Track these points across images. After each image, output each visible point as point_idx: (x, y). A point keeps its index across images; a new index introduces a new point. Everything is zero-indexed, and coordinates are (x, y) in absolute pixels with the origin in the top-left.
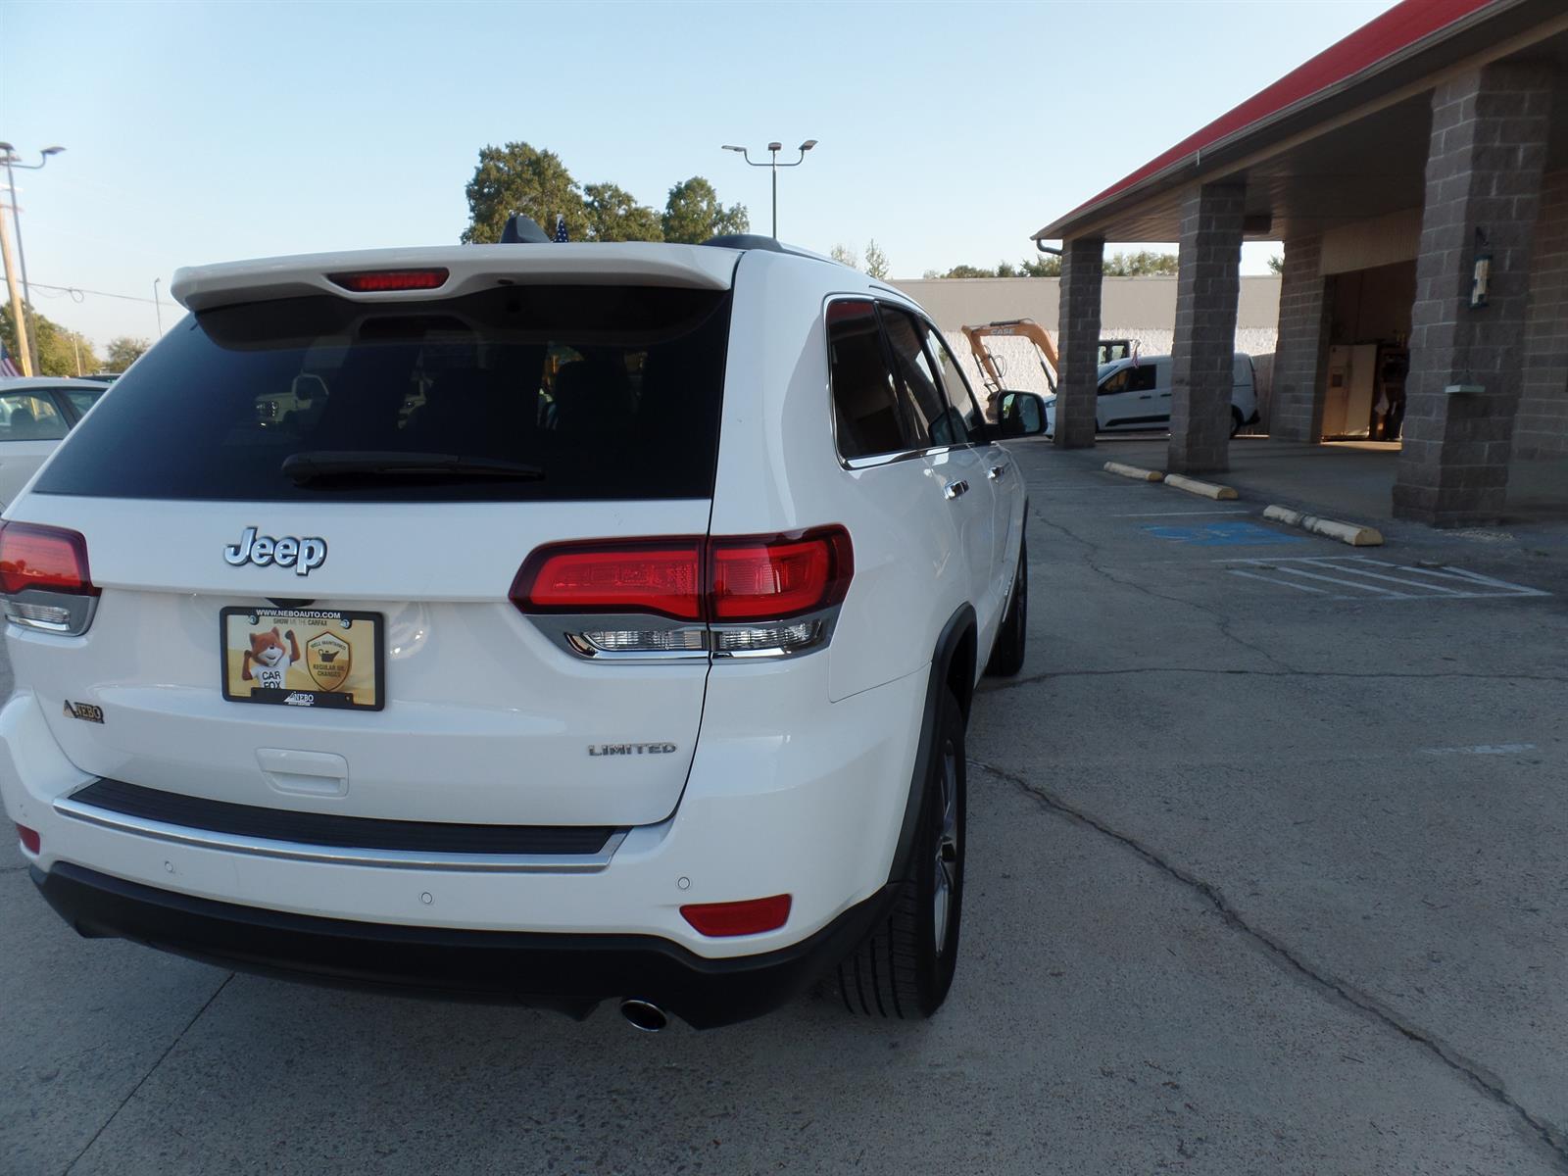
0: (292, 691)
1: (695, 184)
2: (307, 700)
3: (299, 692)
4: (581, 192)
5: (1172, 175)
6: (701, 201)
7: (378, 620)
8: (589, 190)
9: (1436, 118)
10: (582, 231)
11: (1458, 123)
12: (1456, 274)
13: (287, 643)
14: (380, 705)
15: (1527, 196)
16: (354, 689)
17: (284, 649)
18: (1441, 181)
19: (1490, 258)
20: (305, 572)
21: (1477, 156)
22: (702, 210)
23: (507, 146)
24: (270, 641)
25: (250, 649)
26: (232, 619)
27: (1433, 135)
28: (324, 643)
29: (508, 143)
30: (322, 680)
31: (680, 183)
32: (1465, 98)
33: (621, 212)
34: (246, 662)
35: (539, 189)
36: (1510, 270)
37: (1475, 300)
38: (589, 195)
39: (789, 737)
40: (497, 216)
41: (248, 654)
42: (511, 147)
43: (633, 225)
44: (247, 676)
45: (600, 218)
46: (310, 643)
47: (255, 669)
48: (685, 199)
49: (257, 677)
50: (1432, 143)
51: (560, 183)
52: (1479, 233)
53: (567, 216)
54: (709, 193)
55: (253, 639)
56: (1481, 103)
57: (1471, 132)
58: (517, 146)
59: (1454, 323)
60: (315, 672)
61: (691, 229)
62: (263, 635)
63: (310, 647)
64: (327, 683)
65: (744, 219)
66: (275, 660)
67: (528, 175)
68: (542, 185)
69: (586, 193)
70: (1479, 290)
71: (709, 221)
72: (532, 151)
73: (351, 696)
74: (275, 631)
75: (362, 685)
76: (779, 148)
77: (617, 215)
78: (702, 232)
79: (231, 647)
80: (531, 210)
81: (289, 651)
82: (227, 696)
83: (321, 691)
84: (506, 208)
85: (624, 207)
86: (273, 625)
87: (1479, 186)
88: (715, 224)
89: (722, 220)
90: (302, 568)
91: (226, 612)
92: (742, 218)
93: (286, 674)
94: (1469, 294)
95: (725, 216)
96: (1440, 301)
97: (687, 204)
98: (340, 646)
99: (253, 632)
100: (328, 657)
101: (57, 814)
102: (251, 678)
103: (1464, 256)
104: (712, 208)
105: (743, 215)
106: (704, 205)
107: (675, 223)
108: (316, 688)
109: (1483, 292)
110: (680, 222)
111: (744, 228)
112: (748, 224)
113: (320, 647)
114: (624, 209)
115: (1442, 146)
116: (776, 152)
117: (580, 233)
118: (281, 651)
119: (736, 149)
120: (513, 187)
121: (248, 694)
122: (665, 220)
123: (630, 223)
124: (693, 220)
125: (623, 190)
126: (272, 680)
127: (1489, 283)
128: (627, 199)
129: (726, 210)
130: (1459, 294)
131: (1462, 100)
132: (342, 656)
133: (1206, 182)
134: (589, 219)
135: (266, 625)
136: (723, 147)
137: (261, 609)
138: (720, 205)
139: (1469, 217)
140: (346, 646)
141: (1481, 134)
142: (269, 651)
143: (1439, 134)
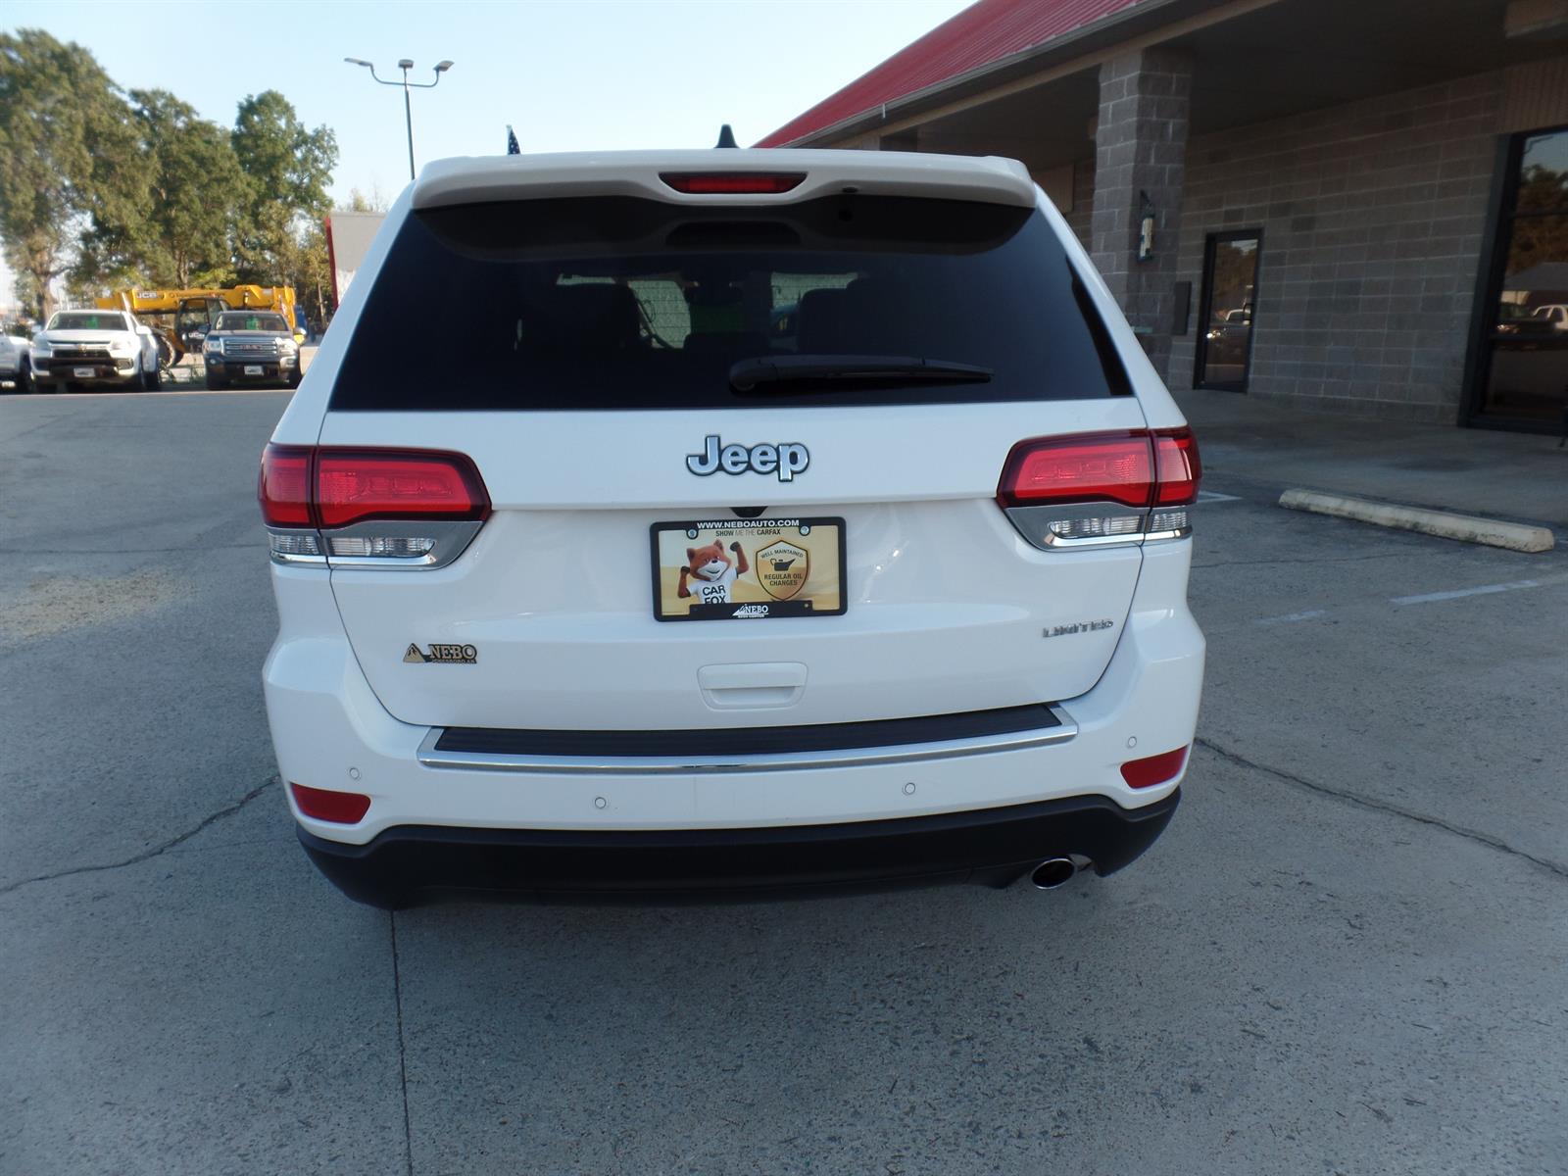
0: (743, 604)
1: (269, 98)
2: (762, 611)
3: (750, 604)
4: (125, 98)
5: (853, 126)
6: (279, 119)
7: (840, 523)
8: (136, 95)
9: (1103, 94)
10: (133, 143)
11: (1122, 97)
12: (1126, 230)
13: (733, 556)
14: (842, 610)
15: (1175, 166)
16: (811, 596)
17: (729, 562)
18: (1110, 148)
19: (1152, 216)
20: (790, 478)
21: (1140, 128)
22: (280, 129)
23: (19, 32)
24: (714, 553)
25: (688, 565)
26: (665, 536)
27: (1101, 106)
28: (776, 552)
29: (19, 28)
30: (774, 589)
31: (251, 96)
32: (1128, 76)
33: (180, 124)
34: (683, 578)
35: (70, 89)
36: (1165, 228)
37: (1143, 254)
38: (136, 101)
39: (1172, 611)
40: (15, 118)
41: (685, 570)
42: (25, 34)
43: (197, 140)
44: (683, 593)
45: (152, 129)
46: (760, 554)
47: (693, 585)
48: (258, 114)
49: (696, 593)
50: (1101, 114)
51: (97, 83)
52: (1143, 194)
53: (112, 125)
54: (287, 110)
55: (691, 554)
56: (1143, 81)
57: (1135, 106)
58: (34, 34)
59: (1126, 273)
60: (766, 583)
61: (269, 150)
62: (704, 548)
63: (759, 558)
64: (781, 592)
65: (332, 143)
66: (719, 574)
67: (53, 70)
68: (73, 84)
69: (132, 99)
70: (1145, 245)
71: (289, 142)
72: (54, 42)
73: (810, 602)
74: (719, 545)
75: (822, 589)
76: (411, 66)
77: (175, 128)
78: (283, 154)
79: (663, 564)
80: (61, 114)
81: (735, 563)
82: (659, 616)
83: (774, 601)
84: (26, 110)
85: (183, 118)
86: (715, 538)
87: (1141, 156)
88: (297, 146)
89: (305, 142)
90: (786, 474)
91: (656, 529)
92: (329, 142)
93: (730, 587)
94: (1137, 248)
95: (310, 137)
96: (1114, 253)
97: (261, 121)
98: (796, 554)
99: (690, 547)
100: (781, 566)
101: (426, 769)
102: (689, 595)
103: (1132, 215)
104: (292, 128)
105: (331, 138)
106: (282, 123)
107: (249, 142)
108: (768, 598)
109: (1149, 247)
110: (255, 141)
111: (333, 152)
112: (336, 149)
113: (772, 557)
114: (184, 122)
115: (1110, 116)
116: (407, 70)
117: (131, 147)
118: (725, 564)
119: (362, 63)
120: (34, 83)
121: (686, 612)
122: (236, 138)
123: (192, 138)
124: (270, 140)
125: (181, 98)
126: (714, 594)
127: (1154, 238)
128: (185, 110)
129: (309, 131)
130: (1129, 249)
131: (1125, 78)
132: (799, 563)
133: (883, 135)
134: (139, 130)
135: (705, 539)
136: (347, 60)
137: (703, 522)
138: (302, 126)
139: (1135, 180)
140: (804, 553)
141: (1143, 109)
142: (710, 565)
143: (1107, 106)
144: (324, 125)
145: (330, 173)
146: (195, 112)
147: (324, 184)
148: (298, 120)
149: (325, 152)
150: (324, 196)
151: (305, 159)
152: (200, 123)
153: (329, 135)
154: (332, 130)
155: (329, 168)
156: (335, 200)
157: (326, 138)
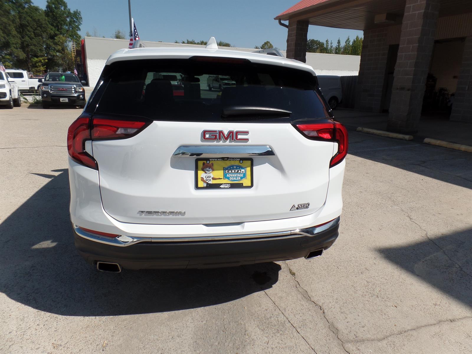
144: (77, 10)
145: (80, 27)
146: (32, 3)
147: (77, 30)
148: (68, 8)
149: (77, 20)
150: (78, 34)
151: (71, 21)
152: (34, 7)
153: (79, 14)
154: (80, 12)
155: (79, 25)
156: (81, 36)
157: (78, 14)
